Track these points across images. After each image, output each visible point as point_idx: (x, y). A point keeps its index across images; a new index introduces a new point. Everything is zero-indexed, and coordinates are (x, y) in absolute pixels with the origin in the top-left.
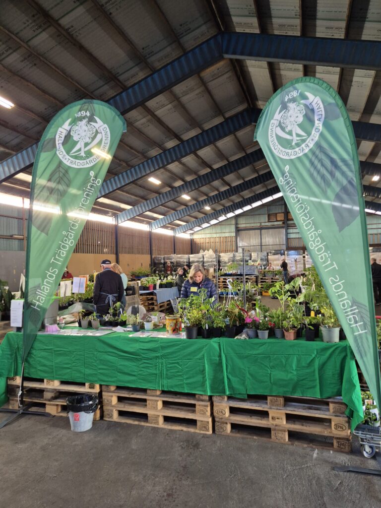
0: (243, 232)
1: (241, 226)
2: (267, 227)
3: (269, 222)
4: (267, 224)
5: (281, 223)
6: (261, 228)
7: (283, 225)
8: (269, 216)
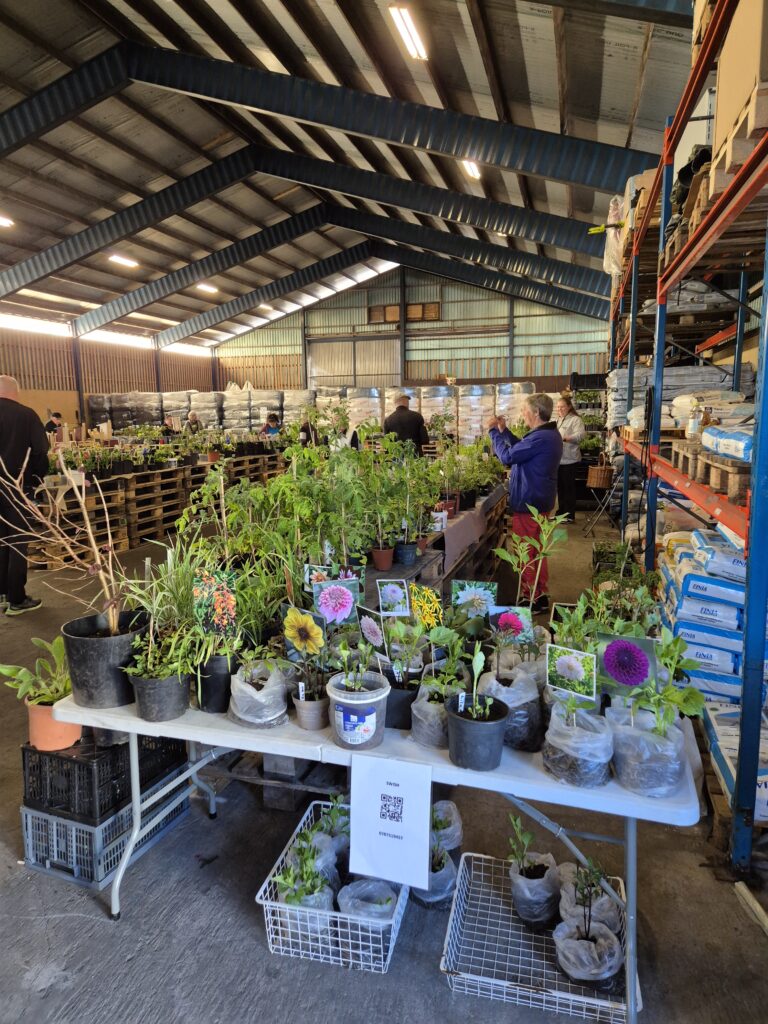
0: (321, 346)
1: (316, 332)
2: (365, 335)
3: (369, 324)
4: (368, 329)
5: (393, 327)
6: (355, 338)
7: (398, 333)
8: (370, 311)
